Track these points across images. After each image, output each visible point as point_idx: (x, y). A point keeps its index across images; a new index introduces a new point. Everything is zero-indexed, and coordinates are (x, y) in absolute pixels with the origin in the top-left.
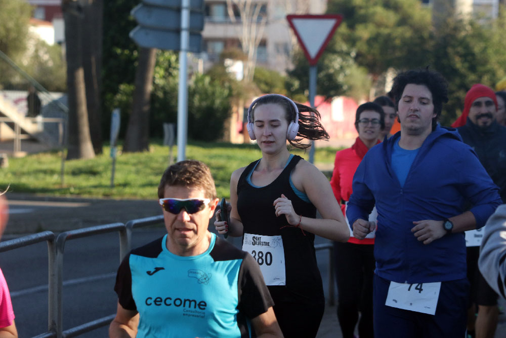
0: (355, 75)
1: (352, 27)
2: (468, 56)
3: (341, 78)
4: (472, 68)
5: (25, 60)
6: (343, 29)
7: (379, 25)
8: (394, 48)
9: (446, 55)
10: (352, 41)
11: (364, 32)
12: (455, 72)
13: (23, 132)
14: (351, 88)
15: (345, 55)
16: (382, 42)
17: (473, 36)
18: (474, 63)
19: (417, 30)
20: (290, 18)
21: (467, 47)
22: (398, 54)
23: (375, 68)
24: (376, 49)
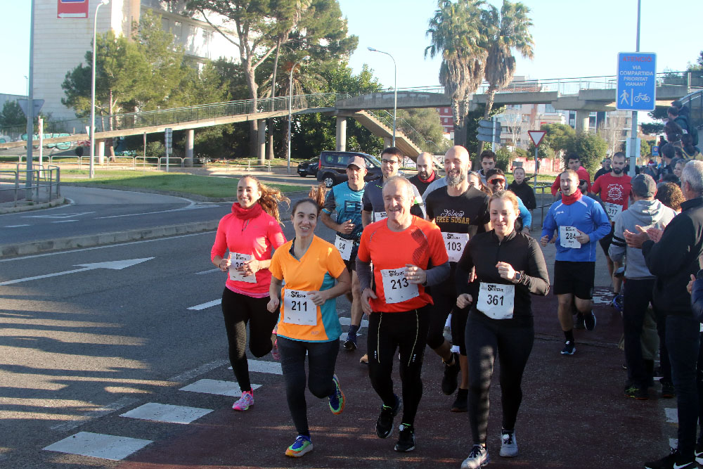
0: (549, 151)
1: (548, 135)
2: (587, 145)
3: (545, 152)
4: (589, 149)
5: (441, 145)
6: (546, 136)
7: (557, 135)
8: (563, 142)
9: (580, 145)
10: (549, 140)
11: (553, 137)
12: (583, 150)
13: (440, 168)
14: (548, 155)
15: (546, 144)
16: (559, 140)
17: (589, 139)
18: (589, 147)
19: (570, 137)
20: (529, 132)
21: (587, 143)
22: (564, 144)
23: (556, 148)
24: (556, 143)
